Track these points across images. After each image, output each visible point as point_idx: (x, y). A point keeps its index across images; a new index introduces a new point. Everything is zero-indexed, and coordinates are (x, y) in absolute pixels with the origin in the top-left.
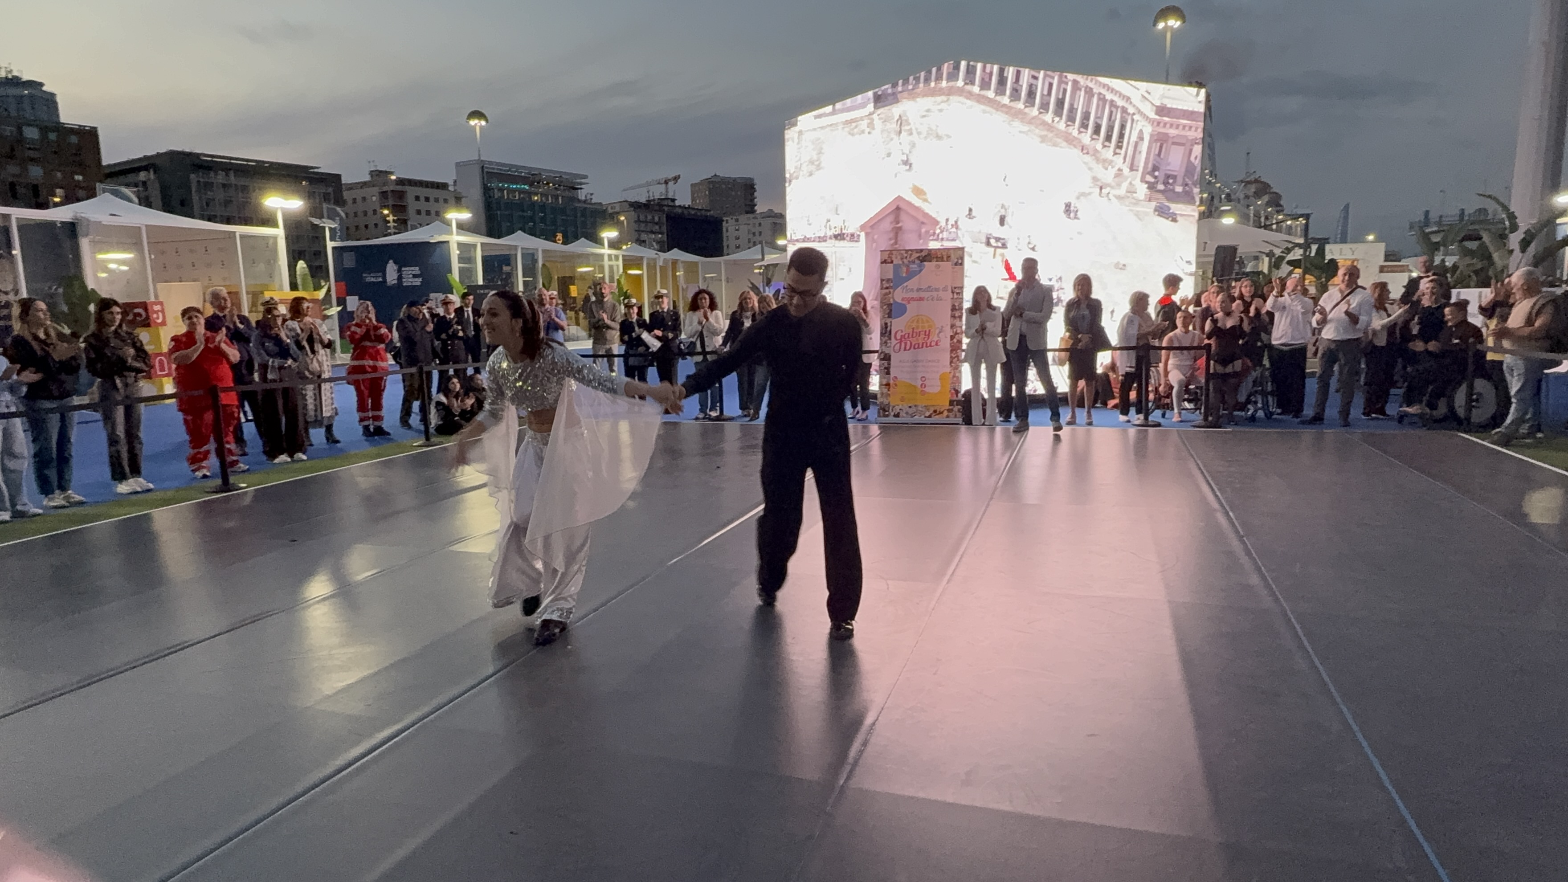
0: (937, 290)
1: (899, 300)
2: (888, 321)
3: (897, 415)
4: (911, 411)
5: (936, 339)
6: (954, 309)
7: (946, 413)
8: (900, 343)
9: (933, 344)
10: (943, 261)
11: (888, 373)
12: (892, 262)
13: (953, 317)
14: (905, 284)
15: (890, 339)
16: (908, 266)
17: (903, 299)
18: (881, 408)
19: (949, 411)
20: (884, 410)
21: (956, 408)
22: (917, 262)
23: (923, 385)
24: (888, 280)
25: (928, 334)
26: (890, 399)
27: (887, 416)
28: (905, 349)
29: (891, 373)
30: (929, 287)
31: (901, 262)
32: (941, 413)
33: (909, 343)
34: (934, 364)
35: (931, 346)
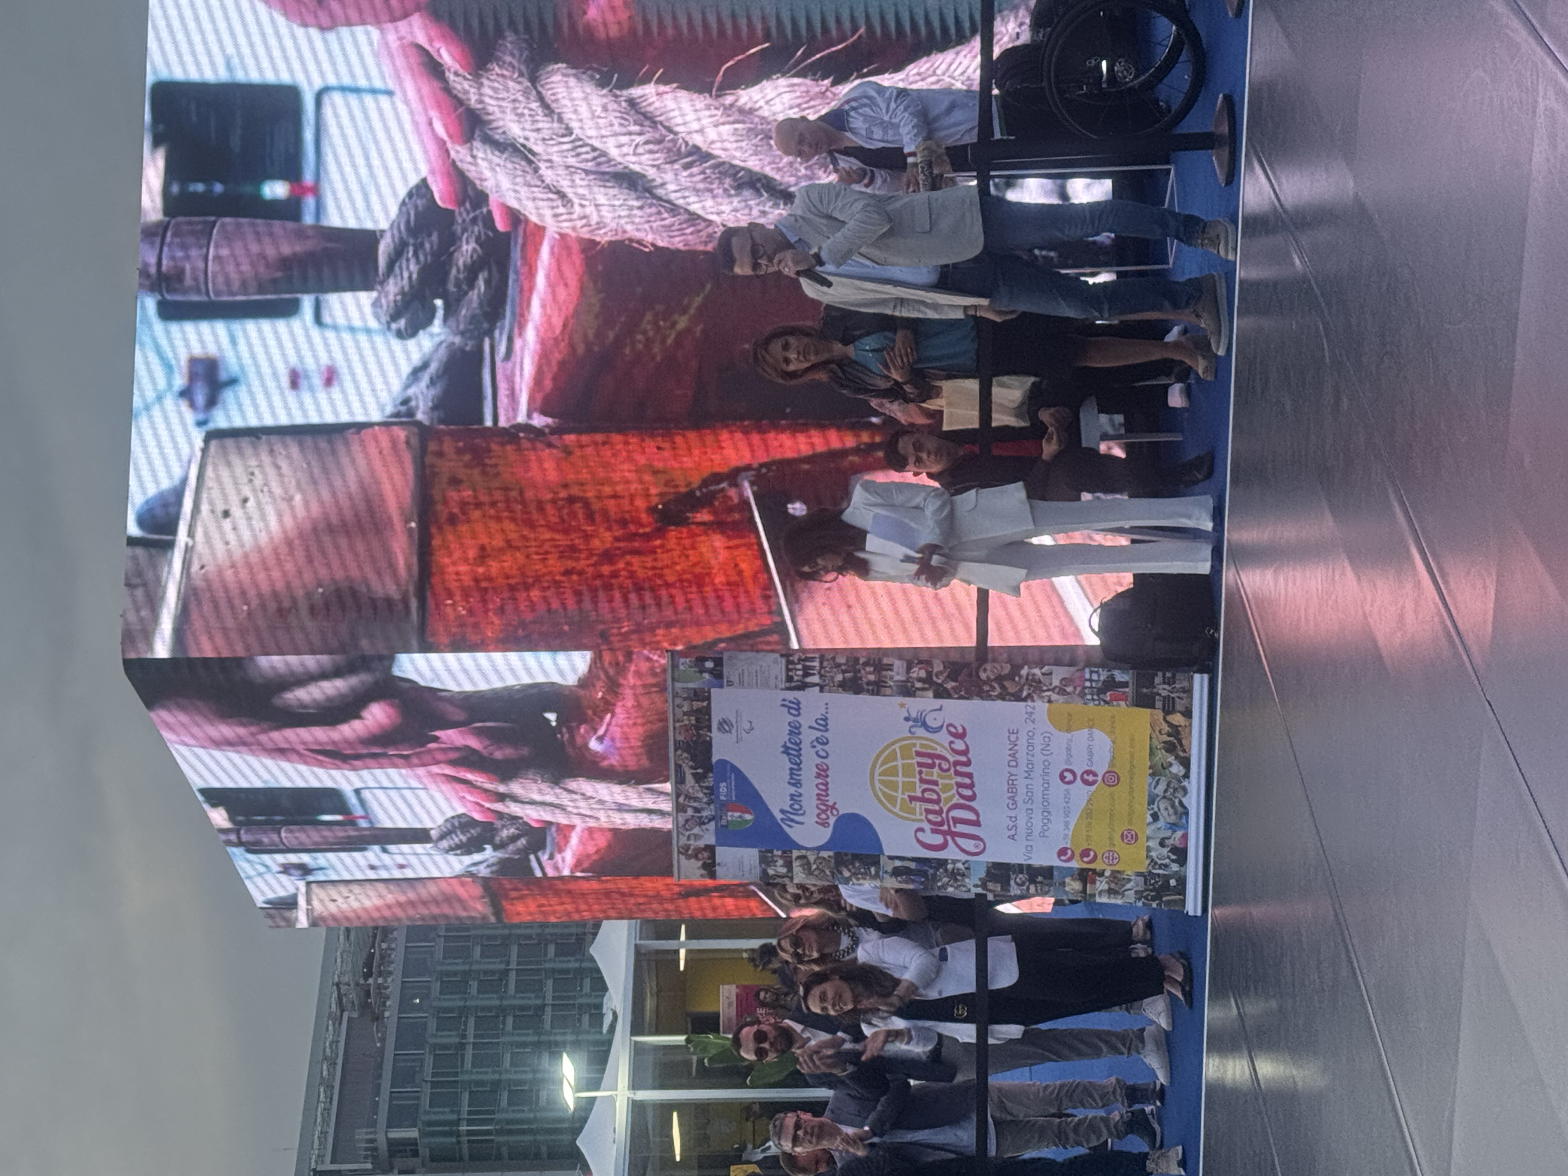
0: (795, 730)
1: (824, 835)
2: (889, 866)
3: (1180, 854)
4: (1167, 816)
5: (944, 737)
6: (853, 686)
7: (1177, 719)
8: (954, 835)
9: (959, 745)
10: (707, 711)
11: (1048, 872)
12: (710, 849)
13: (877, 688)
14: (779, 816)
15: (943, 863)
16: (725, 807)
17: (824, 824)
18: (1158, 897)
19: (1168, 710)
20: (1165, 887)
21: (1163, 690)
22: (710, 781)
23: (1088, 778)
24: (766, 860)
25: (929, 760)
26: (1129, 873)
27: (1182, 882)
28: (977, 823)
29: (1046, 863)
30: (786, 750)
31: (713, 823)
32: (1175, 731)
33: (956, 813)
34: (1023, 742)
35: (965, 753)
